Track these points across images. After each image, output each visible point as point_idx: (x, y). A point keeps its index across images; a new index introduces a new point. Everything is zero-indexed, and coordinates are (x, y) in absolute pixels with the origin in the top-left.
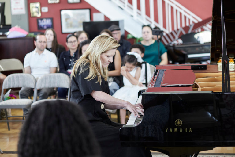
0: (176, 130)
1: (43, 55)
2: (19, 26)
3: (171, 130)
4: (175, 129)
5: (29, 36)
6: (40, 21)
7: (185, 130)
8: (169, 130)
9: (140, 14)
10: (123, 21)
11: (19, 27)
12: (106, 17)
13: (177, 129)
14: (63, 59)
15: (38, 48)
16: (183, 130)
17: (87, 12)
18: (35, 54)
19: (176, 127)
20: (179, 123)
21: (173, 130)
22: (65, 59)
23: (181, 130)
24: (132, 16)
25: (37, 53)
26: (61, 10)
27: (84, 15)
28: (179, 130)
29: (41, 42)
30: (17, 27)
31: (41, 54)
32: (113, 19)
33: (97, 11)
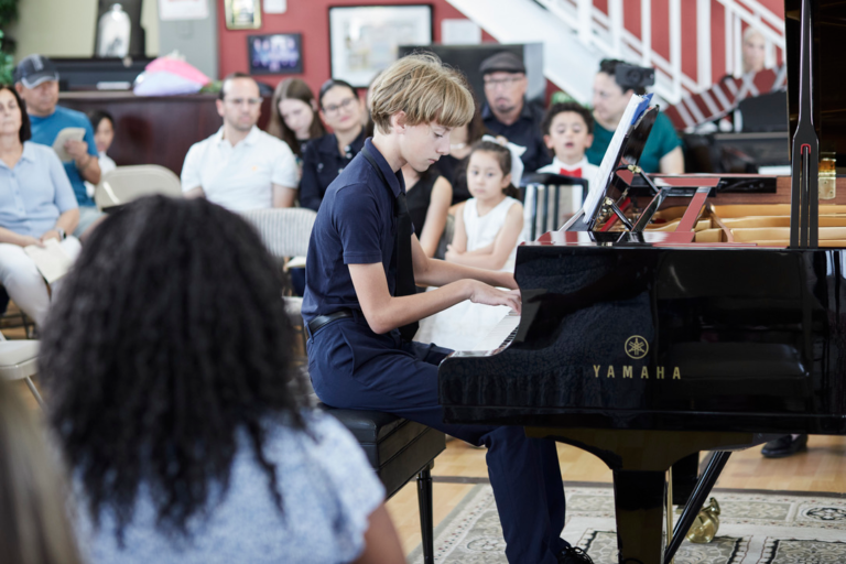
0: (628, 371)
1: (246, 145)
2: (181, 53)
3: (611, 372)
4: (625, 368)
5: (211, 90)
6: (257, 45)
7: (658, 372)
8: (603, 371)
9: (605, 28)
10: (538, 46)
11: (182, 59)
12: (485, 35)
13: (630, 368)
14: (314, 167)
15: (231, 123)
16: (652, 372)
17: (421, 15)
18: (219, 145)
19: (628, 362)
20: (637, 347)
21: (619, 371)
22: (321, 166)
23: (645, 373)
24: (575, 32)
25: (227, 143)
26: (330, 7)
27: (411, 24)
28: (637, 372)
29: (238, 101)
30: (174, 56)
31: (240, 145)
32: (505, 37)
33: (457, 15)
